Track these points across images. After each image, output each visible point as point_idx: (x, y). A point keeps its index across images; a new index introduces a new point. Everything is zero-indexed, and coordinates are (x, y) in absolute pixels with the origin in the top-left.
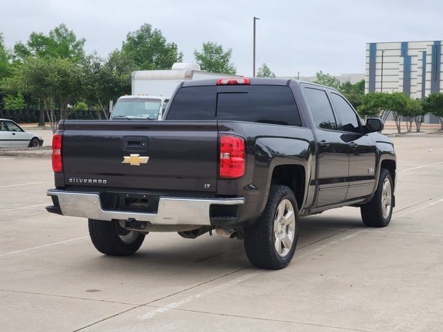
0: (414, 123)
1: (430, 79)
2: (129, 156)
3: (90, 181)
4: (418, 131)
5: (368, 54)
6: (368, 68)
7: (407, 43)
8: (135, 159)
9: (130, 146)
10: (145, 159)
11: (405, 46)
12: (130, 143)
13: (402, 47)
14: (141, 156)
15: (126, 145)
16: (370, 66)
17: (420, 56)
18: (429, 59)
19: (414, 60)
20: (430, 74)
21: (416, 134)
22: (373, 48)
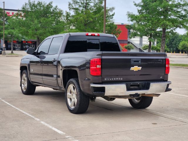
3: (115, 79)
8: (136, 68)
9: (134, 63)
10: (140, 68)
12: (135, 61)
14: (138, 67)
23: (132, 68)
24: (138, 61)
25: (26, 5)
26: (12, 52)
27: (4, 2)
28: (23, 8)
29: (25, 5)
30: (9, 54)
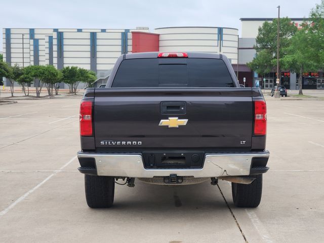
0: (54, 89)
1: (57, 56)
2: (167, 119)
3: (124, 143)
4: (57, 94)
5: (4, 36)
6: (5, 47)
7: (34, 29)
8: (173, 122)
9: (168, 110)
10: (184, 122)
11: (32, 32)
12: (168, 107)
13: (30, 32)
14: (179, 119)
15: (165, 109)
16: (6, 46)
17: (47, 39)
18: (55, 42)
19: (41, 42)
20: (56, 52)
21: (56, 96)
22: (8, 32)
23: (163, 122)
24: (178, 107)
25: (318, 8)
26: (301, 93)
27: (279, 7)
28: (314, 14)
29: (316, 8)
30: (294, 96)
